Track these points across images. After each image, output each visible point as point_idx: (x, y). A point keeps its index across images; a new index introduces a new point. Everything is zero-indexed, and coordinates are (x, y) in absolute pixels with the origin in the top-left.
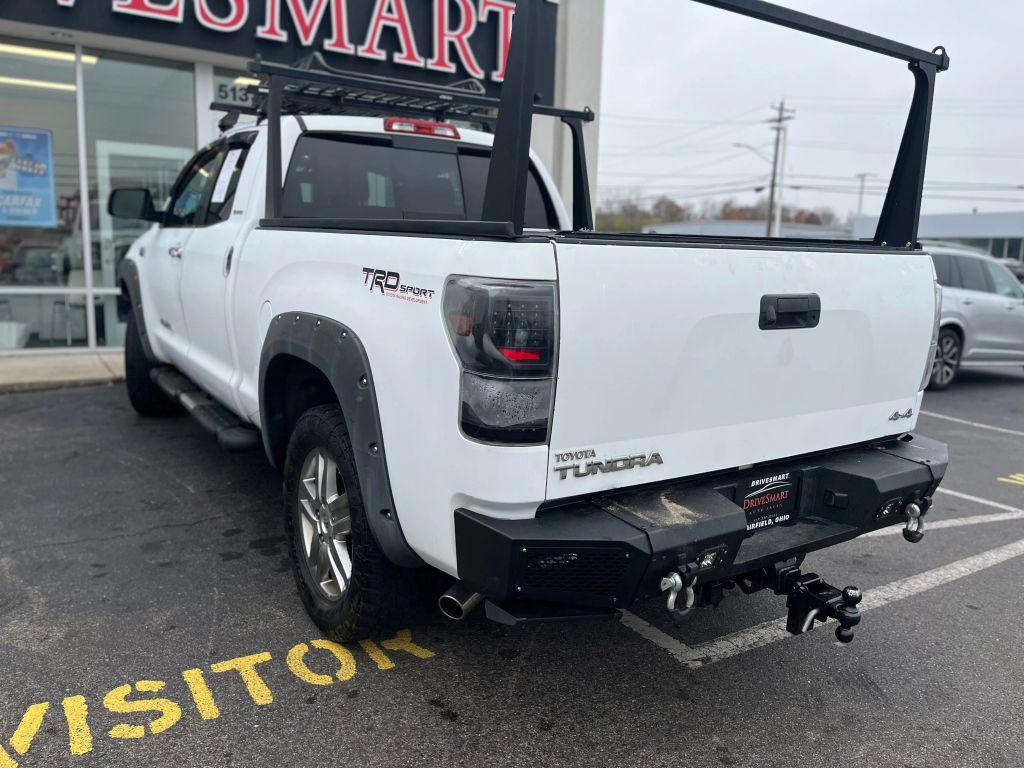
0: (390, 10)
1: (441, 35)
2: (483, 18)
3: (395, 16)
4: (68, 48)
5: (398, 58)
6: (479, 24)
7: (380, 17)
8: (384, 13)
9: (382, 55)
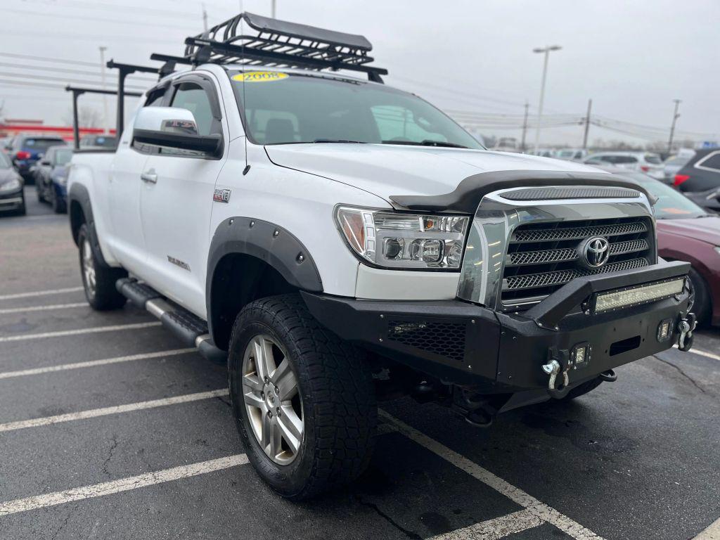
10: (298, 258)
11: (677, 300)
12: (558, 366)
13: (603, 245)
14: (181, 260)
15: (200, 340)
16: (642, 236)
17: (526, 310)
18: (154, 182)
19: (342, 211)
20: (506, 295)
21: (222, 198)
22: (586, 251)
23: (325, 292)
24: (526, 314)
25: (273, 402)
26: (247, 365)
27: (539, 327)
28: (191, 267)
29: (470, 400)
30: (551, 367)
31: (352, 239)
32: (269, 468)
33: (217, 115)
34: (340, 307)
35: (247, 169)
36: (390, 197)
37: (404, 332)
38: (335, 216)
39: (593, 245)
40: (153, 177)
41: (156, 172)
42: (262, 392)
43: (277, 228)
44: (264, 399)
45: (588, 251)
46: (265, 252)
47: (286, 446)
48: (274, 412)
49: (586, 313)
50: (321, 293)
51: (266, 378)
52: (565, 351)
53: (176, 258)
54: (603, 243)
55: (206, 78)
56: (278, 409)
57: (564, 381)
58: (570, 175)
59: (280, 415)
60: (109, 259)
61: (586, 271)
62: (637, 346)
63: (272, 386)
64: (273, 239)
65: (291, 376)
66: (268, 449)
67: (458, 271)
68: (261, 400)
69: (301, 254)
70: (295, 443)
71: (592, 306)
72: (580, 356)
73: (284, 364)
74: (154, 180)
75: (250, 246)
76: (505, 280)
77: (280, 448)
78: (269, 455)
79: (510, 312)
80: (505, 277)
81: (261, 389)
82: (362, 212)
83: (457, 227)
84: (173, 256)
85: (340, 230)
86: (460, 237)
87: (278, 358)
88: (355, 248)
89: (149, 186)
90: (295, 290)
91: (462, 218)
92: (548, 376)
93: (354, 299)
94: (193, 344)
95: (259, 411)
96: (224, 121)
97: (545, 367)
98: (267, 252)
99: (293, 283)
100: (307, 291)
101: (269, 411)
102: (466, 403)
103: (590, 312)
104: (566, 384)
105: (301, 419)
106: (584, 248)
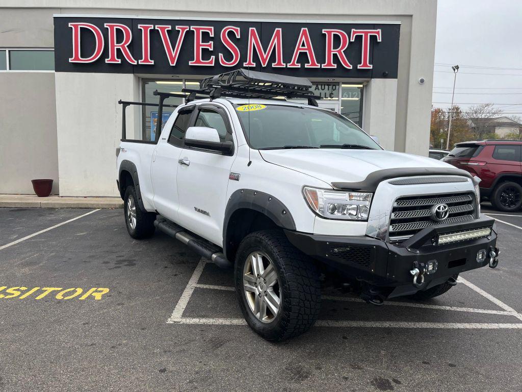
0: (303, 45)
1: (330, 51)
2: (353, 40)
3: (306, 47)
4: (180, 80)
5: (306, 66)
6: (350, 43)
7: (299, 49)
8: (301, 47)
9: (299, 66)
10: (283, 212)
11: (489, 239)
12: (418, 271)
13: (445, 208)
14: (204, 210)
15: (214, 256)
16: (470, 202)
17: (402, 242)
18: (188, 165)
19: (306, 189)
20: (392, 234)
21: (234, 177)
22: (435, 211)
23: (297, 230)
24: (402, 244)
25: (261, 289)
26: (247, 268)
27: (409, 251)
28: (210, 214)
29: (372, 290)
30: (415, 272)
31: (311, 203)
32: (258, 325)
33: (230, 131)
34: (306, 238)
35: (250, 163)
36: (332, 183)
37: (339, 252)
38: (303, 192)
39: (439, 208)
40: (187, 162)
41: (189, 159)
42: (256, 283)
43: (270, 196)
44: (256, 287)
45: (436, 211)
46: (264, 209)
47: (269, 313)
48: (263, 294)
49: (434, 244)
50: (295, 231)
51: (258, 275)
52: (422, 264)
53: (201, 209)
54: (445, 207)
55: (219, 107)
56: (265, 292)
57: (421, 280)
58: (427, 170)
59: (266, 295)
60: (147, 207)
61: (436, 222)
62: (464, 263)
63: (262, 279)
64: (268, 202)
65: (273, 273)
66: (258, 315)
67: (367, 221)
68: (255, 288)
69: (284, 210)
70: (275, 310)
71: (437, 241)
72: (431, 267)
73: (270, 267)
74: (188, 164)
75: (254, 205)
76: (391, 227)
77: (265, 314)
78: (258, 318)
79: (394, 243)
80: (391, 224)
81: (255, 281)
82: (317, 190)
83: (365, 199)
84: (198, 208)
85: (305, 198)
86: (368, 203)
87: (266, 264)
88: (313, 209)
89: (183, 167)
90: (281, 229)
91: (368, 194)
92: (413, 276)
93: (313, 234)
94: (210, 258)
95: (253, 294)
96: (234, 134)
97: (411, 272)
98: (265, 208)
99: (280, 225)
100: (288, 229)
101: (260, 294)
102: (370, 292)
103: (436, 244)
104: (423, 281)
105: (279, 297)
106: (435, 209)
